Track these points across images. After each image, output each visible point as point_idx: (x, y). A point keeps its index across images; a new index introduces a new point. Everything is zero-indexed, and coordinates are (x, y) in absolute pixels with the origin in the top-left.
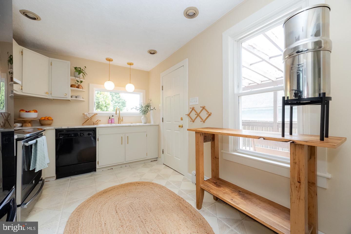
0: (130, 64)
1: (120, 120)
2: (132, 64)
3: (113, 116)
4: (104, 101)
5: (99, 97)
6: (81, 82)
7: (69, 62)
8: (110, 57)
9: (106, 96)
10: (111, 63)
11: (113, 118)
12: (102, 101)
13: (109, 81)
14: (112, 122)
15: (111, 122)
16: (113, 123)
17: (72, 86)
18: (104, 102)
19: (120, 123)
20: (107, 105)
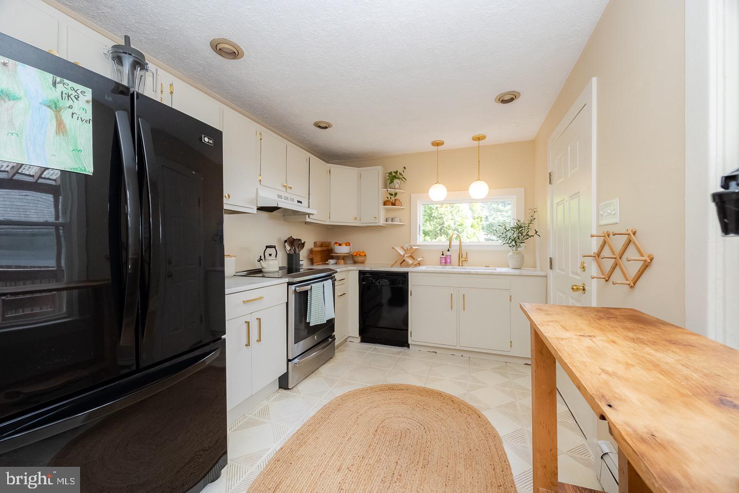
0: (479, 139)
1: (462, 259)
2: (484, 137)
3: (448, 251)
6: (396, 194)
7: (380, 168)
8: (437, 138)
10: (440, 148)
11: (448, 253)
13: (438, 185)
14: (446, 262)
15: (444, 261)
16: (449, 264)
17: (385, 204)
19: (461, 265)
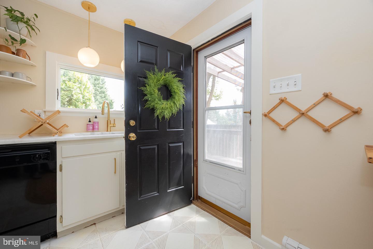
1: (111, 125)
3: (96, 117)
4: (82, 94)
5: (71, 86)
6: (23, 41)
9: (85, 86)
11: (96, 120)
12: (77, 94)
13: (88, 49)
15: (91, 128)
18: (81, 96)
19: (109, 130)
20: (86, 101)
